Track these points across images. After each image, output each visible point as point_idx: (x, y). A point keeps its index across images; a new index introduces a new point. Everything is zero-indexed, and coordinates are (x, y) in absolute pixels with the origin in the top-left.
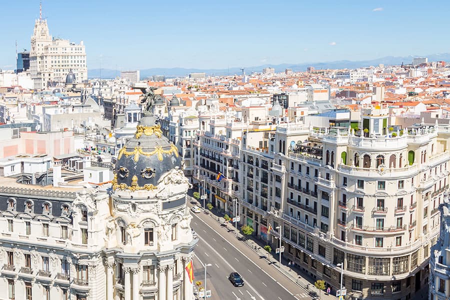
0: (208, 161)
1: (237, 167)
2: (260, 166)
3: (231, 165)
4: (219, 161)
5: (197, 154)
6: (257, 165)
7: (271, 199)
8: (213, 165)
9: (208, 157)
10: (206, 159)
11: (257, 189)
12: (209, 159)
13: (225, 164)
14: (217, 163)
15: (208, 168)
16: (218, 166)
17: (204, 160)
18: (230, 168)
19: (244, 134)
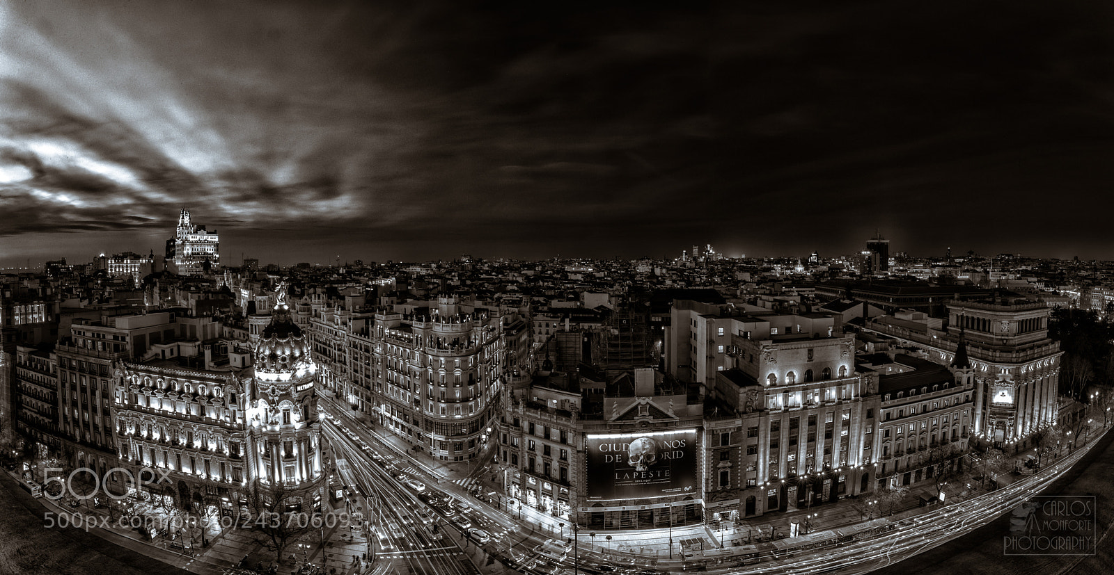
0: (320, 347)
1: (345, 352)
2: (363, 350)
3: (339, 350)
4: (329, 346)
5: (311, 339)
6: (361, 349)
7: (373, 379)
8: (325, 349)
9: (320, 342)
10: (319, 344)
11: (361, 371)
12: (321, 345)
13: (335, 349)
14: (328, 348)
15: (321, 353)
16: (329, 351)
17: (317, 345)
18: (339, 353)
19: (350, 321)
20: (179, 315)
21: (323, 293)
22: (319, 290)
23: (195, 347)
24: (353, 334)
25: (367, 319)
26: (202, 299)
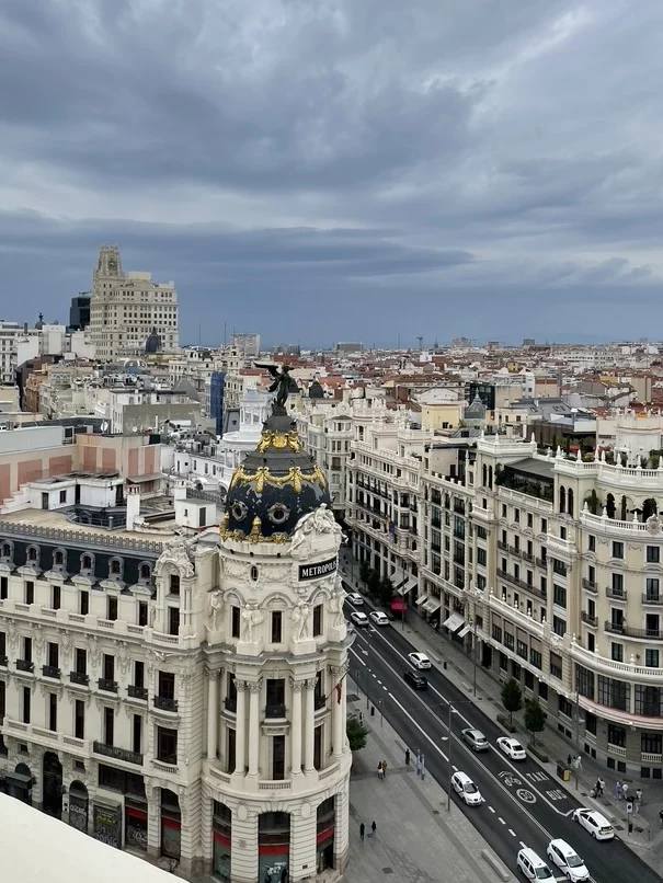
1: (415, 509)
2: (452, 509)
3: (405, 504)
5: (351, 482)
6: (447, 506)
7: (470, 566)
9: (368, 487)
11: (448, 548)
13: (396, 503)
18: (405, 510)
19: (427, 450)
20: (84, 431)
21: (379, 397)
22: (371, 392)
23: (112, 488)
24: (433, 474)
25: (462, 448)
26: (136, 402)
